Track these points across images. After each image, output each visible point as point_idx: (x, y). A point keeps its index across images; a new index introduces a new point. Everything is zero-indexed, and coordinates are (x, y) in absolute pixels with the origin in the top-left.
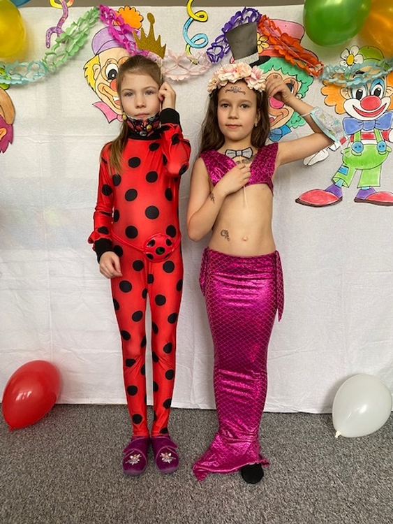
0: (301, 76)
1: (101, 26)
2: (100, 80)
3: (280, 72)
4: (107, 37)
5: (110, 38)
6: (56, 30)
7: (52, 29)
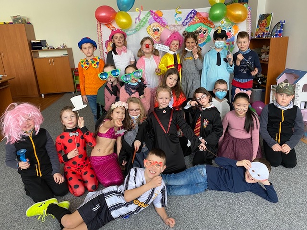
0: (209, 28)
1: (151, 16)
2: (151, 32)
3: (203, 27)
4: (153, 19)
5: (154, 20)
6: (138, 18)
7: (137, 18)
